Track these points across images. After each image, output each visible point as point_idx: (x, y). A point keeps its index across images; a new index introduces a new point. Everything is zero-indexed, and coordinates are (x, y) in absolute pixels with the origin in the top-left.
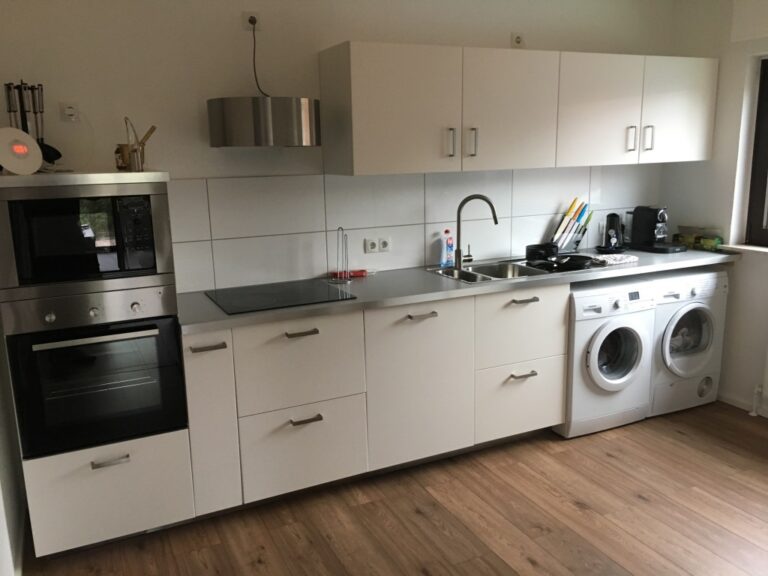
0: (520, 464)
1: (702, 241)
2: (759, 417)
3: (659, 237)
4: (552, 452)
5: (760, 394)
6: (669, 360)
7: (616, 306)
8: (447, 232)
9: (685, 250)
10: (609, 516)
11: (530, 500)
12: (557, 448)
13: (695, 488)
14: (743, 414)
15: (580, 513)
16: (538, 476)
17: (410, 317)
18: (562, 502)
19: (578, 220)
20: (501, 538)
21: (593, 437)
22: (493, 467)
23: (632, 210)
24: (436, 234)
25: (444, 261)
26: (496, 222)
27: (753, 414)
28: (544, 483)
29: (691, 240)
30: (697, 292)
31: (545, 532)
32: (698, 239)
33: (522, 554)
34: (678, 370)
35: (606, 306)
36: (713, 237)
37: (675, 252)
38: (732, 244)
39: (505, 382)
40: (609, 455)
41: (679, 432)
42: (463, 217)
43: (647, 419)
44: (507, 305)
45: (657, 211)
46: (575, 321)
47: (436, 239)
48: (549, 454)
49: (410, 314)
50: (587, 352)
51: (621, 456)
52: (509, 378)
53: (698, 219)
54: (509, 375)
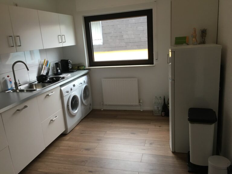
0: (61, 147)
1: (80, 68)
2: (104, 110)
3: (70, 68)
4: (66, 140)
5: (103, 104)
6: (84, 102)
7: (71, 89)
8: (8, 76)
9: (77, 71)
10: (96, 149)
11: (73, 156)
12: (67, 138)
13: (107, 132)
14: (100, 110)
15: (89, 152)
16: (69, 148)
17: (18, 110)
18: (82, 151)
19: (47, 66)
20: (76, 171)
21: (73, 130)
22: (53, 153)
23: (60, 61)
24: (4, 78)
25: (9, 87)
26: (28, 70)
27: (102, 110)
28: (73, 149)
29: (77, 68)
30: (85, 81)
31: (86, 162)
32: (78, 67)
33: (86, 171)
34: (86, 104)
35: (69, 90)
36: (83, 66)
37: (75, 72)
38: (87, 67)
39: (50, 123)
40: (82, 133)
41: (92, 120)
42: (15, 70)
43: (82, 120)
44: (46, 97)
45: (68, 60)
46: (63, 97)
47: (4, 80)
48: (66, 141)
49: (18, 109)
50: (68, 106)
51: (84, 132)
52: (50, 121)
53: (77, 62)
54: (50, 120)
